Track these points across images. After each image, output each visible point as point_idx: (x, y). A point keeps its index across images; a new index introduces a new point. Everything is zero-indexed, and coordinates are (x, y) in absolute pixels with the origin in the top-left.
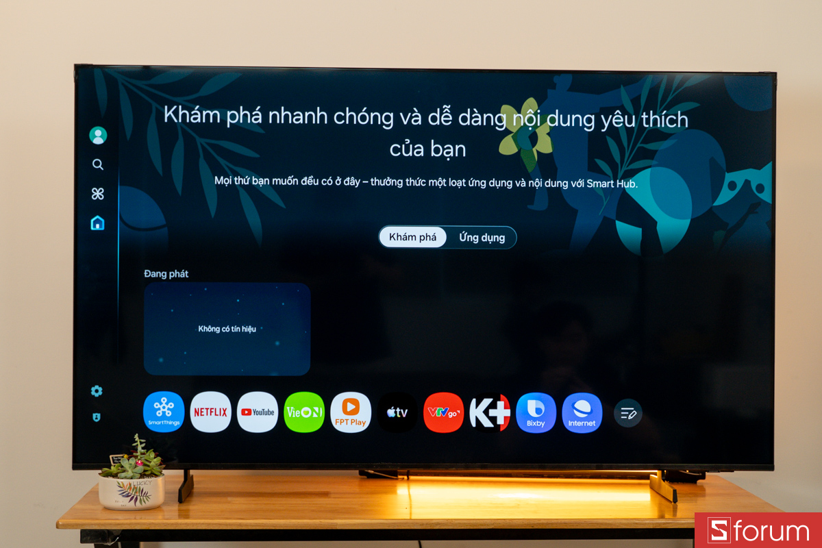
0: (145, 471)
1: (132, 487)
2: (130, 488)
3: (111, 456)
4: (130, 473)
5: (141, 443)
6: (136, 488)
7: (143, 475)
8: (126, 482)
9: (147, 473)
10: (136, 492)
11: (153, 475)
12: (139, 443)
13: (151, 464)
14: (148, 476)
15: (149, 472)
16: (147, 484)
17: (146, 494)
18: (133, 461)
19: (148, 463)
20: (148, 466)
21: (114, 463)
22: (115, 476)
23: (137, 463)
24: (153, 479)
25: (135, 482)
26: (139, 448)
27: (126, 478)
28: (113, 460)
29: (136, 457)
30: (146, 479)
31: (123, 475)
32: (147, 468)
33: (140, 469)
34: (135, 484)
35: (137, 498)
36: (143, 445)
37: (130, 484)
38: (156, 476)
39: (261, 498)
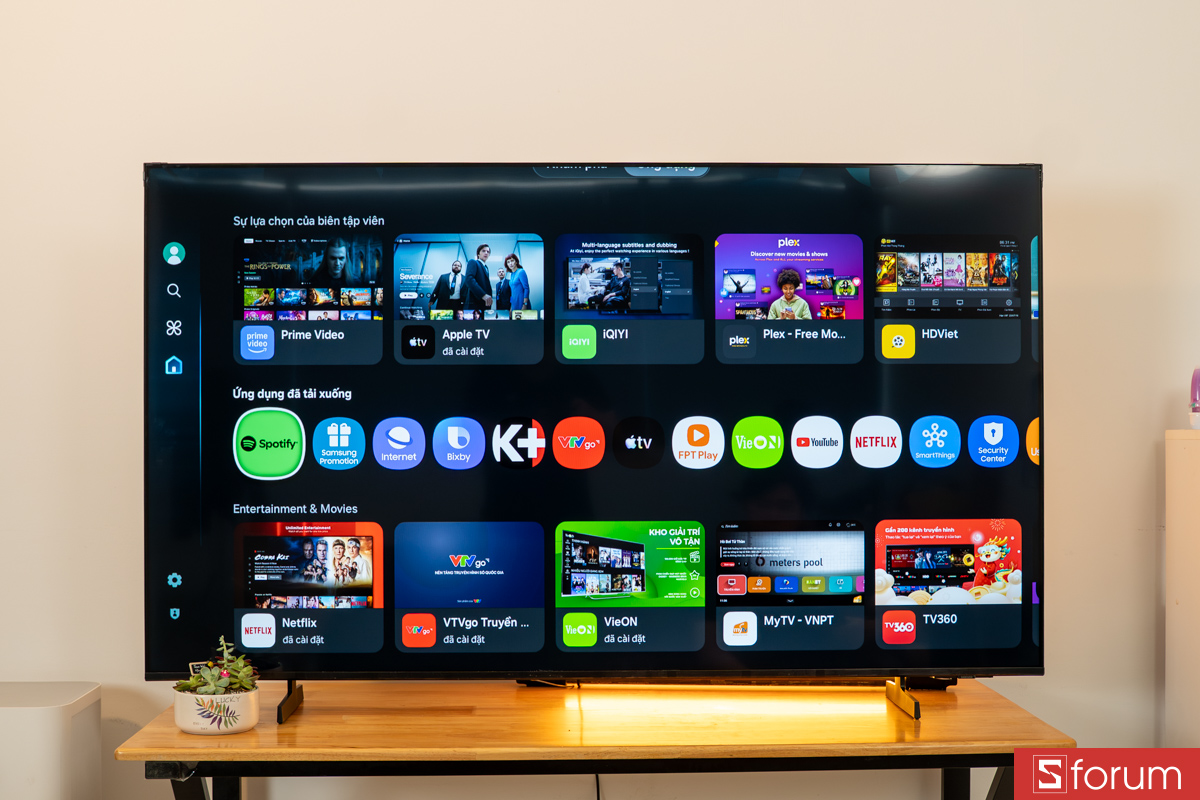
0: (231, 684)
1: (215, 705)
2: (212, 706)
3: (190, 665)
4: (211, 687)
6: (218, 706)
7: (228, 690)
8: (206, 698)
9: (234, 687)
10: (220, 711)
11: (243, 689)
12: (225, 647)
13: (239, 675)
14: (236, 690)
15: (237, 686)
16: (234, 701)
17: (233, 713)
18: (216, 671)
19: (236, 674)
20: (236, 677)
21: (195, 672)
22: (193, 690)
23: (222, 673)
24: (242, 694)
25: (218, 698)
26: (226, 654)
27: (206, 693)
28: (194, 670)
29: (221, 666)
30: (233, 695)
31: (203, 689)
32: (234, 680)
33: (225, 681)
34: (219, 700)
35: (220, 719)
36: (231, 650)
37: (212, 701)
38: (247, 690)
39: (385, 717)
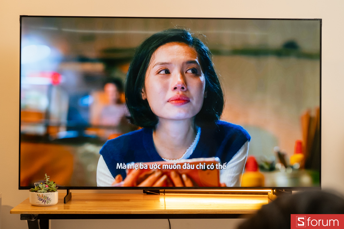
2: (43, 197)
3: (35, 183)
4: (43, 190)
5: (48, 178)
7: (48, 191)
8: (41, 194)
10: (45, 198)
12: (47, 177)
13: (52, 186)
15: (51, 190)
16: (50, 195)
17: (50, 199)
18: (44, 185)
21: (36, 186)
22: (36, 191)
23: (46, 186)
24: (53, 193)
26: (47, 180)
27: (41, 192)
29: (46, 183)
30: (50, 193)
32: (50, 188)
33: (47, 188)
34: (45, 195)
35: (45, 201)
36: (49, 179)
37: (43, 195)
38: (54, 191)
39: (100, 202)
